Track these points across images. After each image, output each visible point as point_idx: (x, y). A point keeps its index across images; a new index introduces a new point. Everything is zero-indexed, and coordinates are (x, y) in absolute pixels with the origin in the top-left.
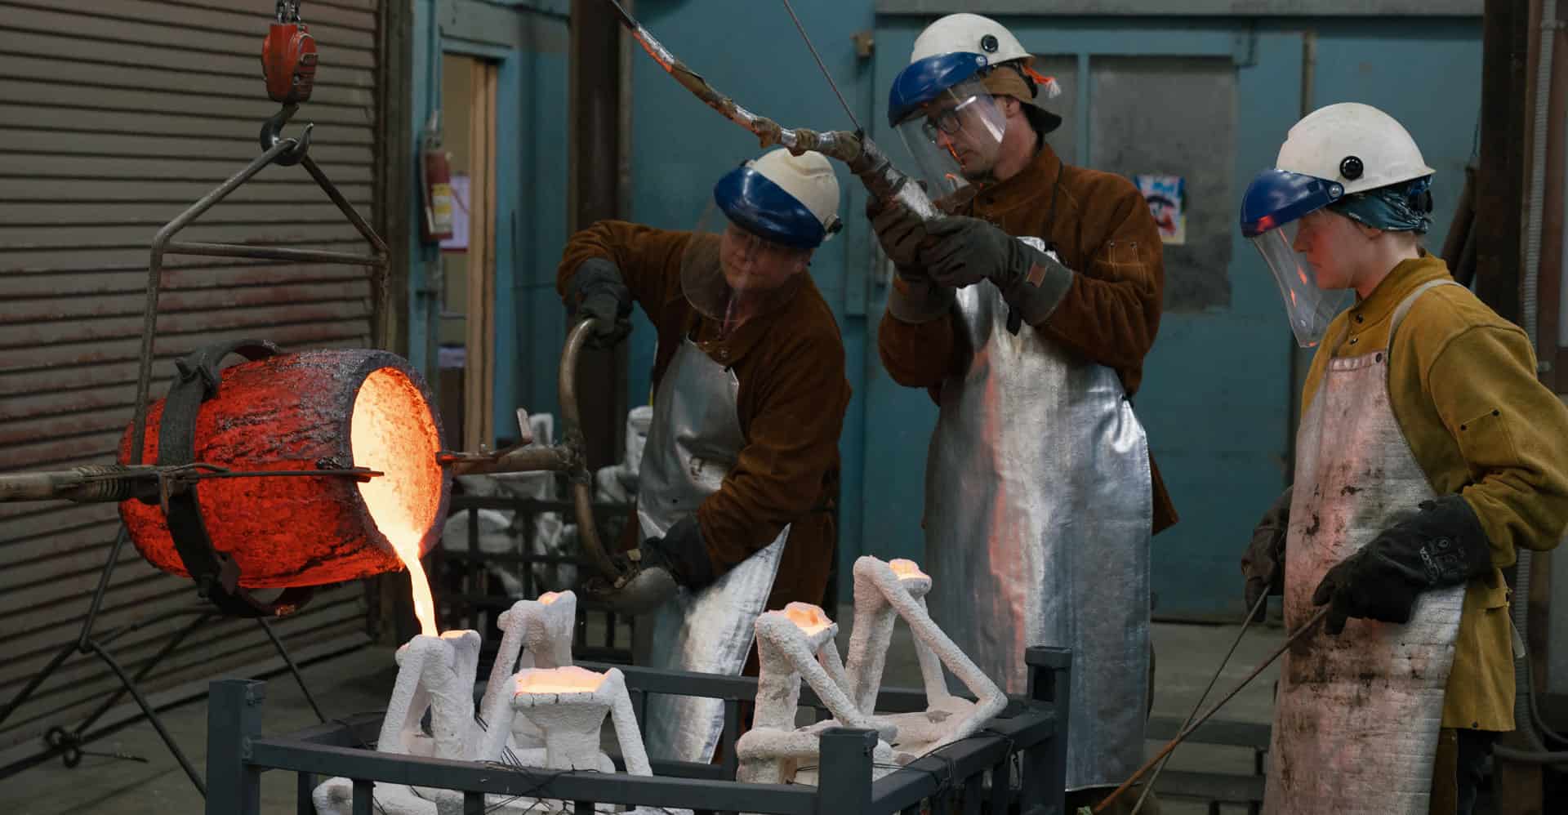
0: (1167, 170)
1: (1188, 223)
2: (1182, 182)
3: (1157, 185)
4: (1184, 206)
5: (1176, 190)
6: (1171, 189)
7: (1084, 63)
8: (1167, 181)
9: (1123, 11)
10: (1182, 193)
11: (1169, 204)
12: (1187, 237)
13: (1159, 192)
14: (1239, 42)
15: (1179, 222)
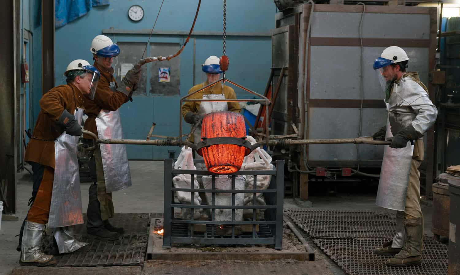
0: (167, 67)
1: (171, 78)
2: (169, 69)
3: (164, 70)
4: (170, 74)
5: (168, 71)
6: (167, 70)
7: (149, 44)
8: (166, 69)
9: (157, 33)
10: (169, 71)
11: (167, 73)
12: (171, 80)
13: (164, 71)
14: (181, 40)
15: (169, 77)
